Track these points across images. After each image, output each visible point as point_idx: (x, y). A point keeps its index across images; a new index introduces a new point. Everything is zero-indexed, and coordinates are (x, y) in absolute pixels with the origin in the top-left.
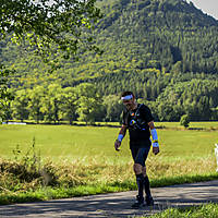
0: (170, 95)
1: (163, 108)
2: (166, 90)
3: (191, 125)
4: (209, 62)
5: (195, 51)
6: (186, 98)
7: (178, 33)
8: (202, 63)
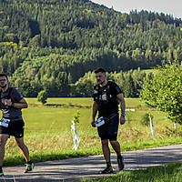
0: (27, 70)
1: (20, 83)
2: (23, 65)
3: (49, 101)
4: (68, 36)
5: (54, 24)
6: (44, 73)
7: (36, 5)
8: (61, 37)
